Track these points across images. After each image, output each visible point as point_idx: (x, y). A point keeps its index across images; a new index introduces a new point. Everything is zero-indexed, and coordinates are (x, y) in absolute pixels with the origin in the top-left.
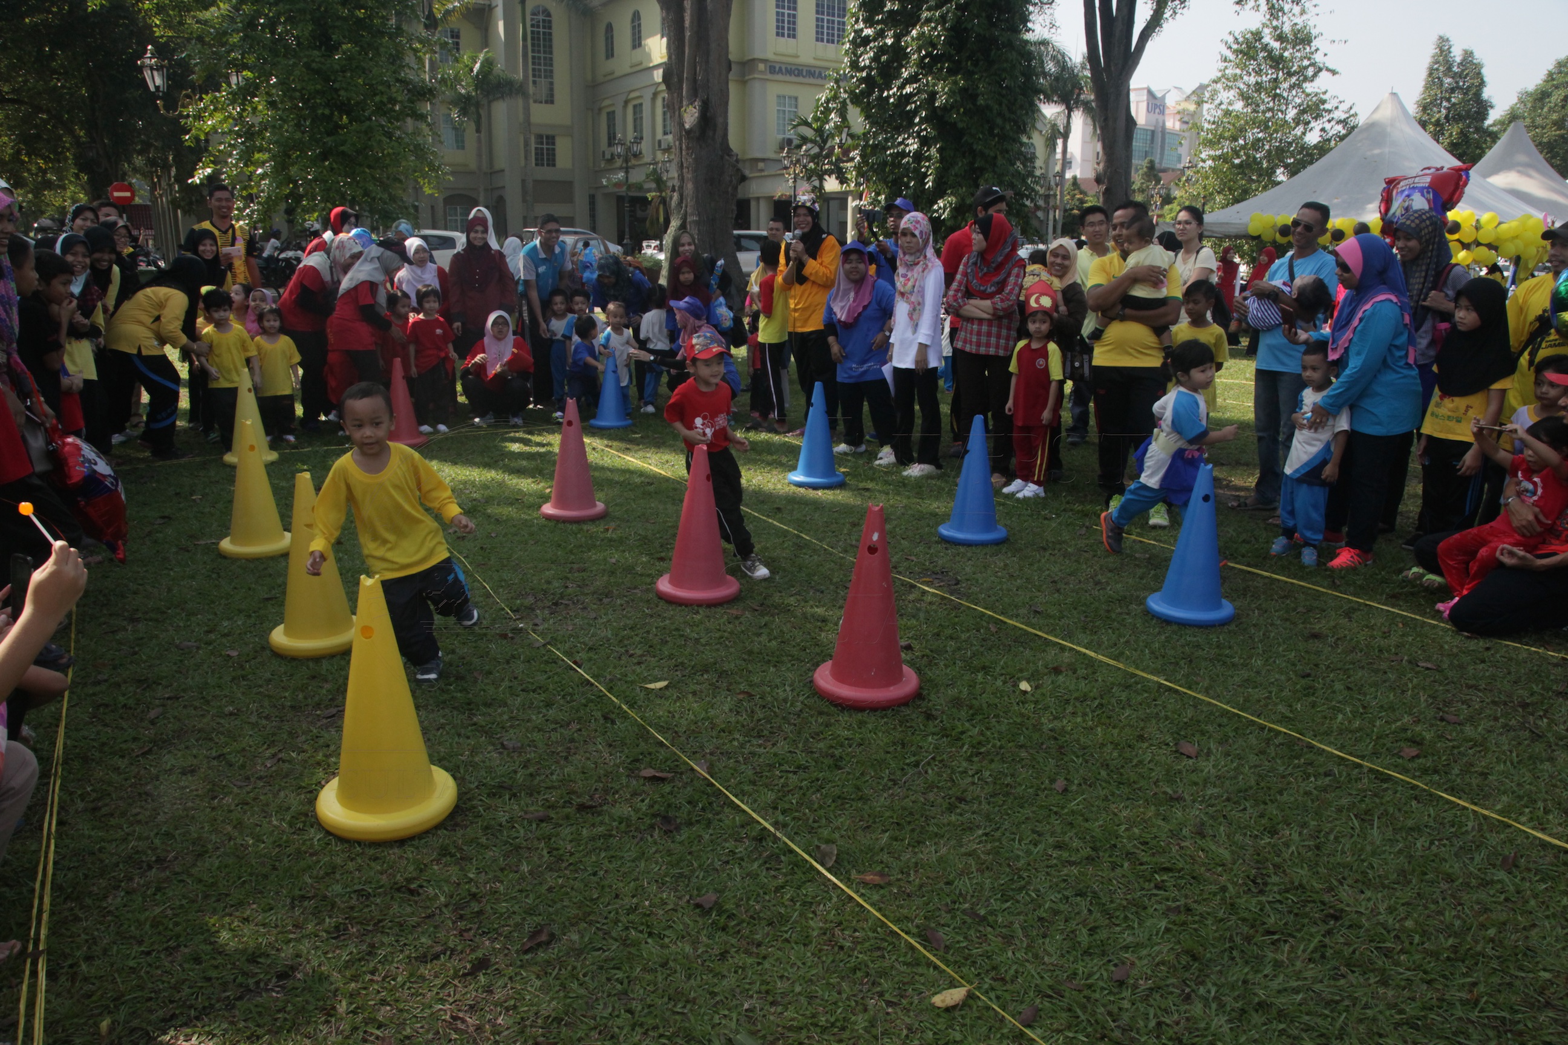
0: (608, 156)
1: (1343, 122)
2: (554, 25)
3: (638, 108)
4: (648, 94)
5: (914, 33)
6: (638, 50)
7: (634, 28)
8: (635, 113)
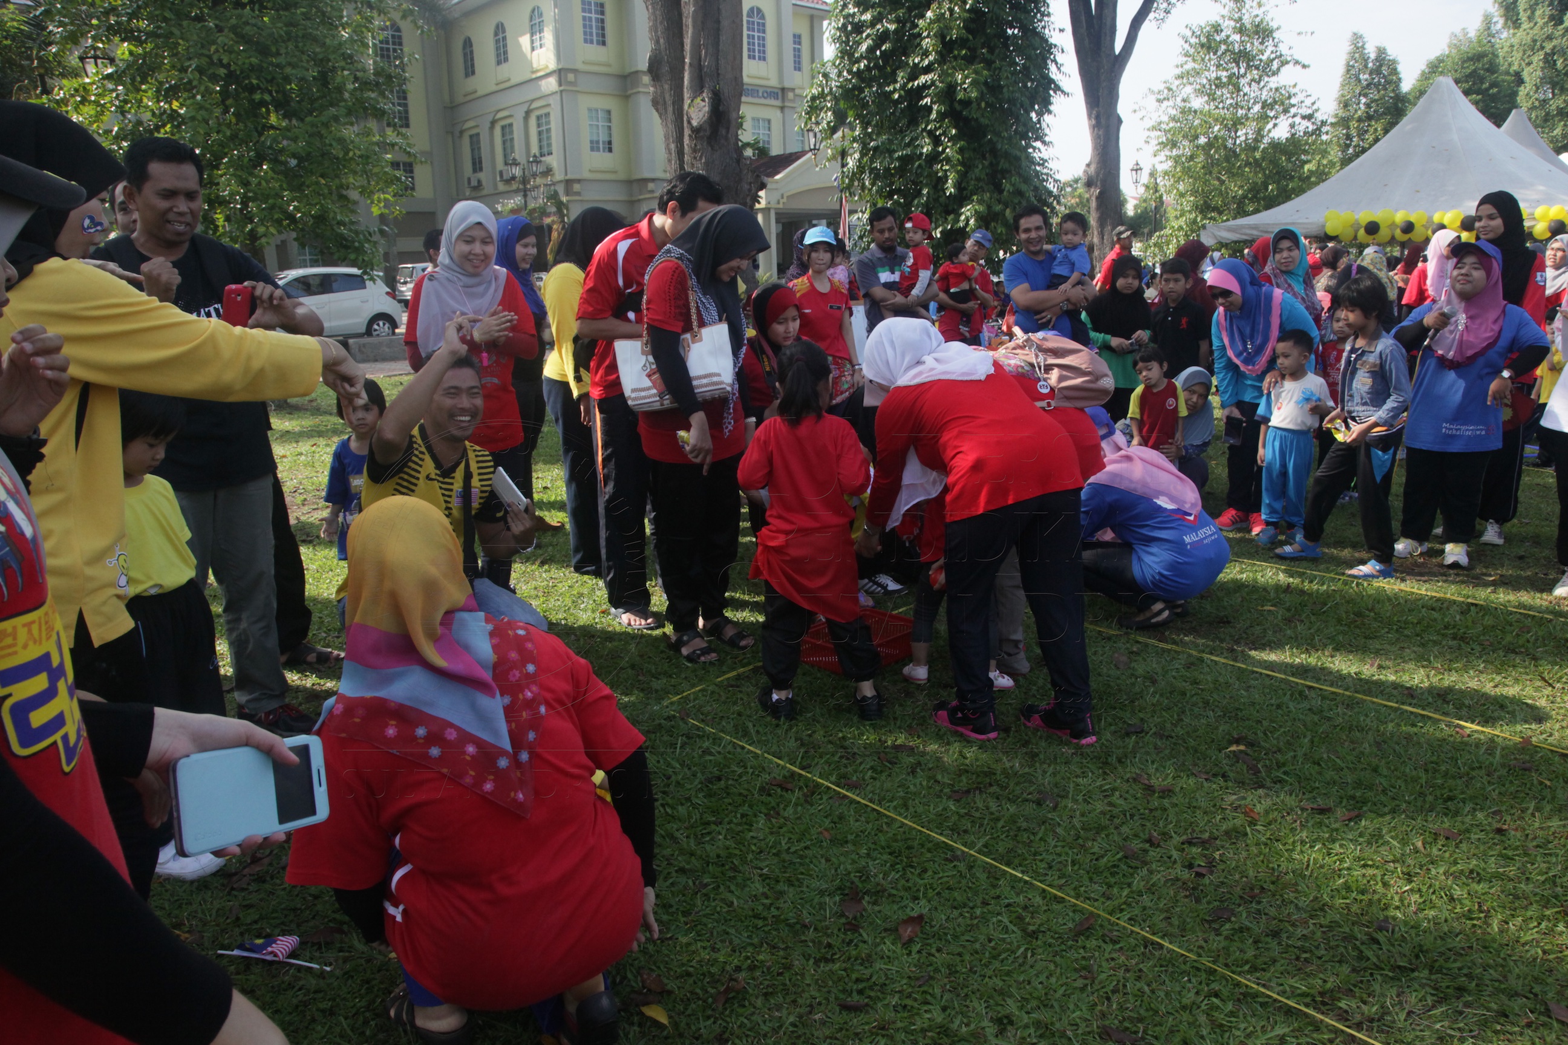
0: (474, 183)
1: (1309, 117)
2: (405, 41)
3: (507, 129)
4: (520, 113)
5: (929, 14)
6: (504, 66)
7: (497, 41)
8: (503, 135)
